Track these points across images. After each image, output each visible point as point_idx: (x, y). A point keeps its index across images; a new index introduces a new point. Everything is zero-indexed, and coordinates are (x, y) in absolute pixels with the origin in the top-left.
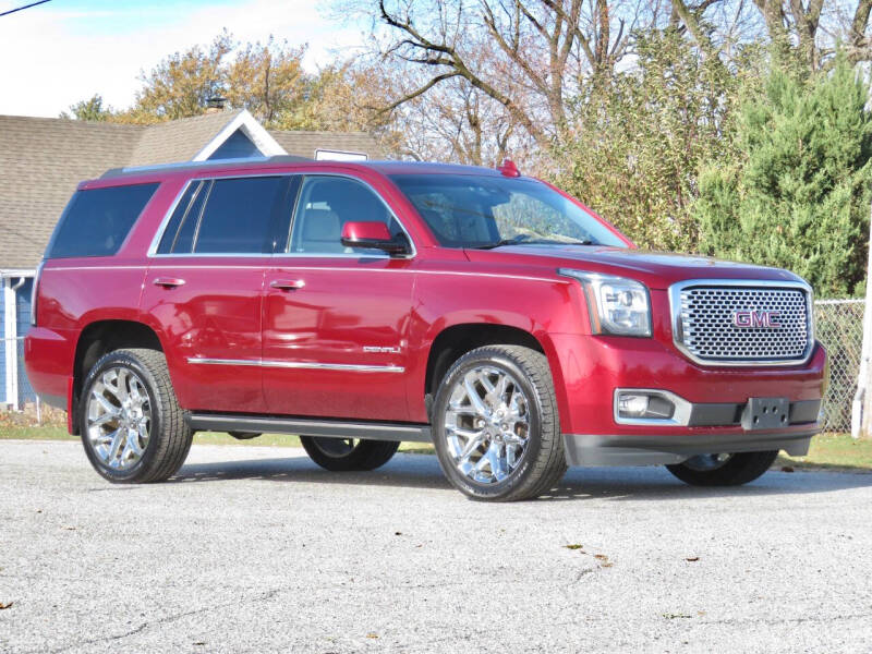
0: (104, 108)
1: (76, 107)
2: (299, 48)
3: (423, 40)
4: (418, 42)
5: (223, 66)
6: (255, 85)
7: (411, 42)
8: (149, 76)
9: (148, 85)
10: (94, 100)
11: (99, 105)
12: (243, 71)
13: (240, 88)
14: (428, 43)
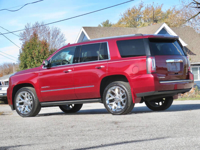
0: (109, 23)
1: (102, 23)
2: (161, 5)
3: (196, 2)
4: (195, 3)
5: (141, 11)
6: (151, 15)
7: (193, 3)
8: (123, 14)
9: (123, 17)
10: (107, 21)
11: (108, 22)
12: (147, 12)
13: (146, 16)
14: (198, 3)
